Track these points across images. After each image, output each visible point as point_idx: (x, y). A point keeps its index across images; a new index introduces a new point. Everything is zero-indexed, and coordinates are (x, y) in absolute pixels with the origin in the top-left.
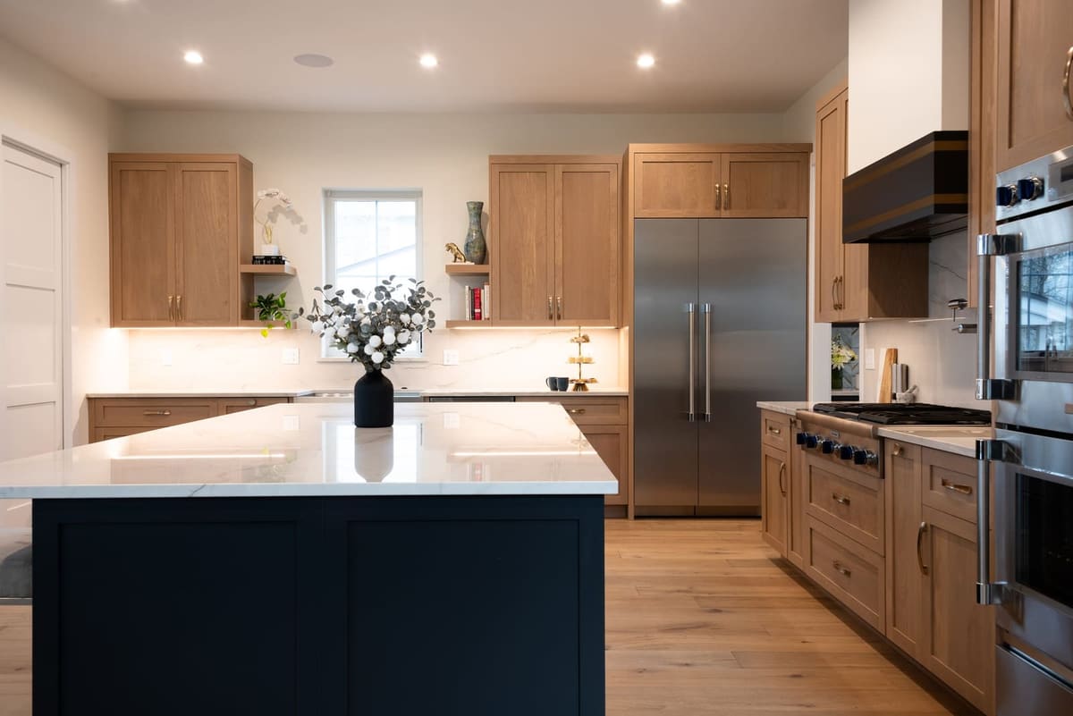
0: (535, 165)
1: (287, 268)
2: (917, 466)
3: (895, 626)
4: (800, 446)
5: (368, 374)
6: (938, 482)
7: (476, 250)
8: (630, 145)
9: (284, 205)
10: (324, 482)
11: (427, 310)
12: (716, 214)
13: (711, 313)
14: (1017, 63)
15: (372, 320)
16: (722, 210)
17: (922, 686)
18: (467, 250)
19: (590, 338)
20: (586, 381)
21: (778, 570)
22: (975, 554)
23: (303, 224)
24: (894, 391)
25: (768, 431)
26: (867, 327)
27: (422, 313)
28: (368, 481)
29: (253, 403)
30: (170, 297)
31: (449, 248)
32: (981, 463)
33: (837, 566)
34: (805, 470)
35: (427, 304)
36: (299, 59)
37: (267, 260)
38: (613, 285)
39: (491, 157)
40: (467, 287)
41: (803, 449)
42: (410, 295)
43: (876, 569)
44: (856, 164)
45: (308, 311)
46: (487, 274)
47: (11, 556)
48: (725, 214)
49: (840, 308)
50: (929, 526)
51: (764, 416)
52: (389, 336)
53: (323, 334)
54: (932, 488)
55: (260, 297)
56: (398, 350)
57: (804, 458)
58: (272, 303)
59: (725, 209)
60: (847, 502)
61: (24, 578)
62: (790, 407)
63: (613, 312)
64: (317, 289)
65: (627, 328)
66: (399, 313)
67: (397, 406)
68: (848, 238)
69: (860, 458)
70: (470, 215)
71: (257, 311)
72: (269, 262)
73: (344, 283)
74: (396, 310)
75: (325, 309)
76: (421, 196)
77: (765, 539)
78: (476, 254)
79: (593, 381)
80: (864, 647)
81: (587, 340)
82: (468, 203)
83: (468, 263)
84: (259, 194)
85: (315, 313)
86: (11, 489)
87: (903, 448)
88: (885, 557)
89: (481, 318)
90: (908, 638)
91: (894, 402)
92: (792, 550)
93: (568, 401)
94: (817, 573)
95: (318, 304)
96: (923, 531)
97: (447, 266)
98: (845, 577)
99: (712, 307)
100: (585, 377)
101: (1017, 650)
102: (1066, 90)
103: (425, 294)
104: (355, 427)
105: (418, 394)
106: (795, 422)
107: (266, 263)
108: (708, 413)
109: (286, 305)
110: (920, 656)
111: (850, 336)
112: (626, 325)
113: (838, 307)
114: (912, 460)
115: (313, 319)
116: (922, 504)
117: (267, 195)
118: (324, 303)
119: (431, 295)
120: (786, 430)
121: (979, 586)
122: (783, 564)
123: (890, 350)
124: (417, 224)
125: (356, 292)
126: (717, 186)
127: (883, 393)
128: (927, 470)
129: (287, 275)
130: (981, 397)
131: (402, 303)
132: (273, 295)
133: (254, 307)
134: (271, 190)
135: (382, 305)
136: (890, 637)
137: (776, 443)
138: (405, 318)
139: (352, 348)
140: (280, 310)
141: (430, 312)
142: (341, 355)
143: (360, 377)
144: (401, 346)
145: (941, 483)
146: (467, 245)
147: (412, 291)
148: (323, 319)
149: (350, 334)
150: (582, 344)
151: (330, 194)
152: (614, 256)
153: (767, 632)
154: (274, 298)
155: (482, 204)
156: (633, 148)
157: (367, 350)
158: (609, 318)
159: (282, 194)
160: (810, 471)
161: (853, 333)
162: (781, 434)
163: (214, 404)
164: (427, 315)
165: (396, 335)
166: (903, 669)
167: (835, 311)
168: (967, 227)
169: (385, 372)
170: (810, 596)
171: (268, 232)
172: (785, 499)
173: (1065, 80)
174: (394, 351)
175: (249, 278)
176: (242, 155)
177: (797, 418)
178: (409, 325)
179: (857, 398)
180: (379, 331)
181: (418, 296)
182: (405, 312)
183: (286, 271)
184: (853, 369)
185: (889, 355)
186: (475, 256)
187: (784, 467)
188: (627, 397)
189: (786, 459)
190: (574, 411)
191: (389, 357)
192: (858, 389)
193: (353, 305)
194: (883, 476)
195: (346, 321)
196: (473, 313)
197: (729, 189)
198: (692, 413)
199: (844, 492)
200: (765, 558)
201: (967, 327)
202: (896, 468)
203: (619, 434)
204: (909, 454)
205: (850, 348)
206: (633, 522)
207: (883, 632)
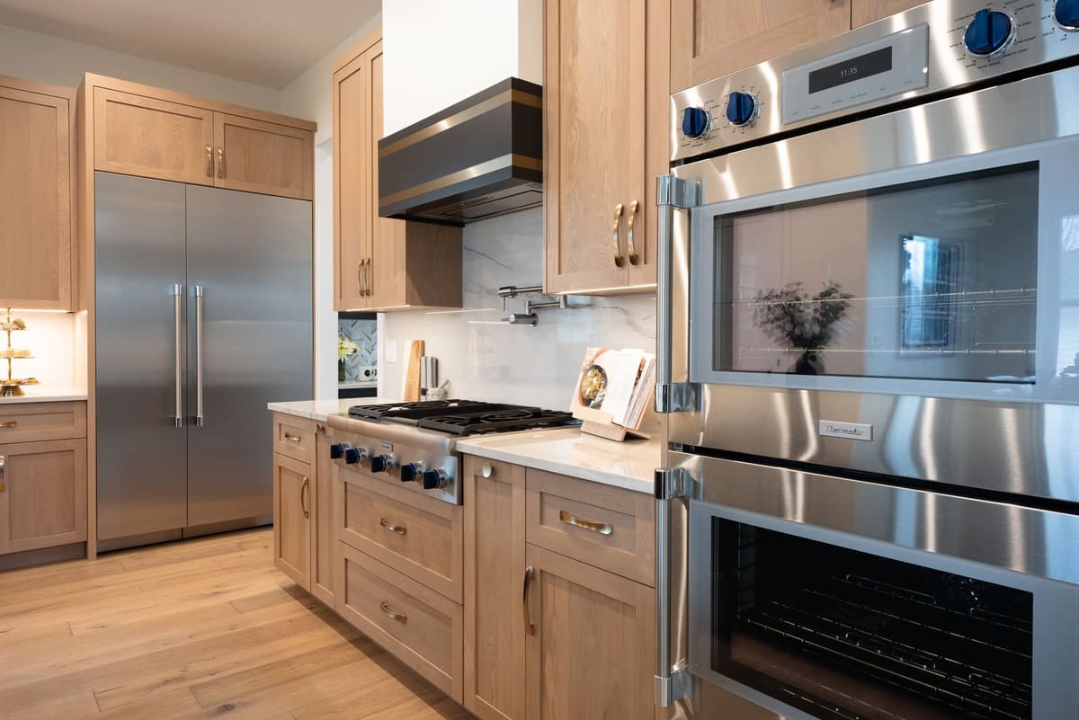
2: (517, 492)
3: (477, 693)
4: (334, 460)
6: (552, 514)
8: (86, 73)
12: (209, 181)
13: (203, 298)
16: (216, 177)
19: (27, 324)
20: (20, 383)
24: (423, 386)
25: (283, 437)
26: (390, 317)
32: (662, 504)
33: (385, 607)
34: (338, 489)
38: (64, 255)
43: (449, 618)
44: (392, 125)
48: (220, 183)
49: (367, 295)
50: (539, 571)
51: (277, 420)
54: (542, 522)
57: (338, 472)
59: (220, 177)
60: (401, 530)
63: (63, 291)
65: (85, 313)
68: (385, 210)
69: (432, 480)
77: (277, 564)
79: (31, 381)
81: (20, 326)
87: (497, 467)
88: (463, 605)
90: (499, 710)
91: (423, 399)
92: (318, 580)
94: (353, 613)
98: (398, 623)
99: (204, 291)
100: (16, 376)
106: (323, 429)
108: (200, 416)
111: (350, 328)
112: (84, 309)
113: (365, 293)
114: (511, 484)
116: (526, 543)
120: (310, 438)
122: (299, 593)
123: (416, 342)
126: (210, 149)
127: (410, 388)
128: (534, 498)
130: (661, 410)
136: (470, 707)
137: (295, 453)
145: (557, 515)
150: (13, 333)
152: (65, 218)
156: (91, 80)
158: (57, 298)
160: (346, 489)
161: (353, 326)
162: (302, 442)
167: (361, 298)
172: (308, 521)
177: (329, 426)
185: (415, 347)
187: (307, 483)
188: (86, 401)
189: (309, 473)
194: (461, 501)
197: (224, 155)
198: (178, 416)
199: (397, 516)
200: (277, 587)
201: (519, 317)
202: (483, 493)
203: (73, 451)
204: (503, 476)
205: (350, 340)
206: (95, 562)
207: (461, 702)
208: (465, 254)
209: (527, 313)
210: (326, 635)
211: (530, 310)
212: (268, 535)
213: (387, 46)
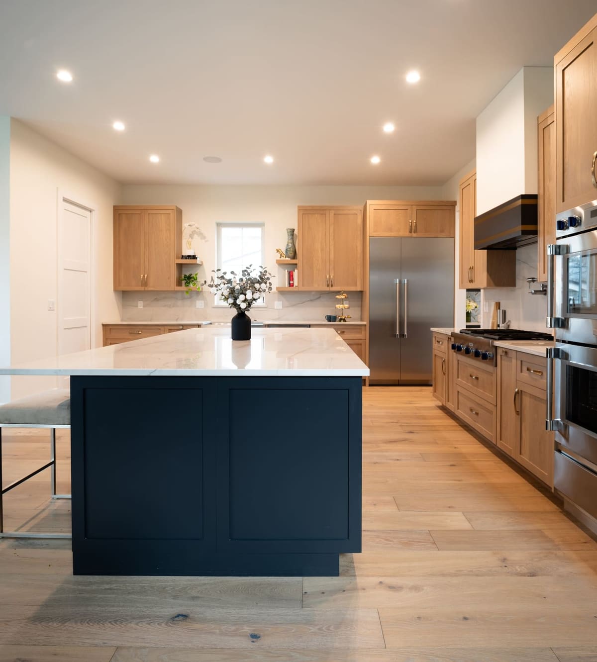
0: (321, 211)
1: (198, 261)
2: (514, 361)
3: (501, 440)
4: (453, 350)
5: (238, 314)
6: (525, 369)
7: (291, 252)
8: (367, 201)
9: (197, 230)
10: (216, 368)
11: (268, 282)
12: (410, 235)
13: (407, 284)
14: (566, 160)
15: (241, 287)
16: (413, 233)
17: (514, 470)
18: (287, 252)
20: (345, 318)
21: (440, 411)
22: (545, 406)
23: (206, 239)
24: (498, 323)
25: (436, 343)
26: (485, 292)
27: (266, 283)
28: (239, 368)
29: (181, 327)
30: (142, 275)
31: (278, 251)
32: (549, 359)
33: (471, 410)
34: (455, 363)
35: (268, 279)
36: (205, 159)
37: (189, 257)
38: (359, 270)
39: (299, 207)
40: (286, 271)
41: (454, 352)
42: (260, 274)
43: (492, 412)
44: (481, 210)
45: (209, 283)
46: (296, 264)
47: (61, 404)
48: (414, 235)
49: (472, 282)
50: (520, 391)
51: (434, 335)
52: (249, 296)
53: (216, 294)
54: (521, 372)
55: (185, 275)
56: (253, 302)
57: (454, 356)
58: (191, 278)
60: (477, 378)
61: (66, 414)
62: (448, 331)
63: (358, 283)
64: (213, 271)
66: (254, 284)
67: (253, 329)
68: (477, 247)
69: (484, 356)
70: (288, 235)
71: (184, 282)
72: (190, 258)
73: (226, 268)
74: (253, 282)
75: (217, 281)
76: (264, 226)
77: (434, 396)
78: (291, 254)
79: (349, 317)
80: (485, 450)
82: (287, 229)
83: (287, 259)
84: (185, 225)
85: (212, 283)
86: (60, 370)
87: (506, 352)
88: (496, 406)
89: (293, 286)
90: (508, 446)
91: (498, 328)
92: (448, 401)
93: (336, 327)
94: (460, 413)
95: (214, 279)
96: (518, 392)
97: (277, 260)
98: (476, 415)
99: (408, 281)
100: (345, 315)
101: (565, 453)
102: (593, 173)
103: (267, 274)
104: (232, 340)
105: (262, 323)
106: (450, 338)
107: (188, 259)
108: (406, 334)
109: (198, 279)
110: (514, 455)
111: (474, 296)
113: (471, 281)
114: (511, 358)
115: (211, 286)
116: (516, 380)
117: (189, 225)
118: (216, 278)
119: (270, 274)
120: (446, 342)
121: (547, 422)
122: (443, 408)
123: (497, 303)
124: (262, 239)
125: (232, 273)
126: (410, 221)
127: (493, 324)
128: (519, 363)
129: (198, 264)
130: (548, 327)
131: (256, 278)
132: (191, 274)
133: (182, 280)
134: (191, 223)
135: (246, 280)
136: (498, 445)
137: (441, 349)
138: (257, 286)
139: (231, 301)
140: (195, 282)
141: (270, 283)
142: (225, 304)
143: (234, 316)
144: (255, 300)
145: (526, 369)
146: (287, 250)
147: (261, 272)
148: (216, 286)
149: (229, 294)
151: (219, 225)
152: (359, 255)
153: (437, 443)
154: (192, 276)
155: (294, 230)
156: (369, 202)
157: (238, 302)
158: (357, 286)
159: (196, 225)
160: (458, 363)
161: (476, 295)
162: (443, 344)
163: (162, 328)
164: (268, 285)
165: (253, 294)
166: (504, 461)
167: (469, 283)
168: (537, 241)
169: (247, 313)
170: (457, 424)
171: (189, 243)
172: (444, 376)
173: (593, 168)
174: (251, 302)
175: (180, 266)
176: (178, 206)
177: (452, 336)
178: (259, 290)
179: (479, 326)
180: (244, 292)
181: (264, 275)
182: (257, 283)
183: (198, 262)
184: (476, 312)
185: (496, 305)
186: (290, 255)
187: (444, 361)
188: (366, 326)
189: (445, 357)
190: (339, 332)
191: (249, 305)
192: (480, 322)
193: (231, 279)
194: (496, 366)
195: (228, 287)
196: (289, 283)
197: (416, 223)
198: (398, 333)
199: (476, 373)
200: (434, 405)
201: (536, 292)
202: (503, 362)
203: (361, 344)
204: (510, 354)
205: (475, 302)
206: (368, 387)
207: (495, 443)
208: (517, 262)
209: (541, 289)
210: (451, 422)
211: (543, 289)
212: (431, 388)
213: (478, 177)
